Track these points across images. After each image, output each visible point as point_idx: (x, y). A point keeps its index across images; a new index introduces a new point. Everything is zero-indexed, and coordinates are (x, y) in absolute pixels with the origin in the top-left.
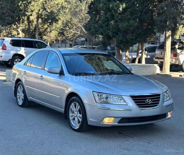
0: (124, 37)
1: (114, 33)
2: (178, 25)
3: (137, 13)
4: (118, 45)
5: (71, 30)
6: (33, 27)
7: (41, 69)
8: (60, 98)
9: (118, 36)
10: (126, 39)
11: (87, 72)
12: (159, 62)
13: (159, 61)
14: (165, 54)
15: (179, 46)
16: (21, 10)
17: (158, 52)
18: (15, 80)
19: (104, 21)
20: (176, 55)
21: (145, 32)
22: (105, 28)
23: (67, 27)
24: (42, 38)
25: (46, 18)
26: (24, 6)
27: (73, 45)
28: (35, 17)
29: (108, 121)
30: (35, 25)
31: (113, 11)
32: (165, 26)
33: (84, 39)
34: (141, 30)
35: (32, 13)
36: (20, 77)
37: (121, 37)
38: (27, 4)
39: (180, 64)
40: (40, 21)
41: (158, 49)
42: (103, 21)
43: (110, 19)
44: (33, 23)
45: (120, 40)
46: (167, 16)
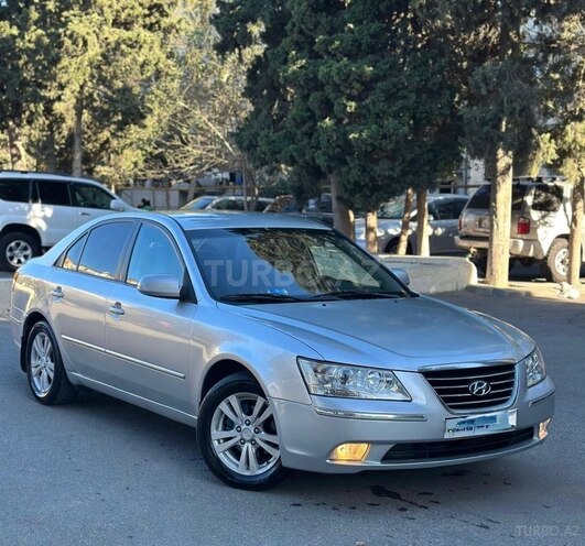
0: (364, 170)
1: (331, 158)
2: (535, 132)
3: (405, 97)
4: (345, 196)
5: (189, 148)
6: (63, 137)
7: (117, 281)
8: (184, 378)
9: (344, 169)
10: (372, 179)
11: (269, 292)
12: (472, 250)
13: (474, 246)
14: (492, 225)
15: (535, 199)
16: (24, 83)
17: (468, 218)
18: (25, 315)
19: (298, 120)
20: (525, 227)
21: (431, 155)
22: (304, 143)
23: (176, 137)
24: (90, 171)
25: (106, 107)
26: (36, 70)
27: (191, 195)
28: (72, 105)
29: (348, 455)
30: (70, 129)
31: (328, 89)
32: (495, 138)
33: (226, 175)
34: (418, 151)
35: (60, 92)
36: (40, 307)
37: (354, 172)
38: (45, 63)
39: (540, 257)
40: (86, 116)
41: (468, 207)
42: (295, 119)
43: (318, 113)
44: (64, 125)
45: (352, 180)
46: (502, 104)
